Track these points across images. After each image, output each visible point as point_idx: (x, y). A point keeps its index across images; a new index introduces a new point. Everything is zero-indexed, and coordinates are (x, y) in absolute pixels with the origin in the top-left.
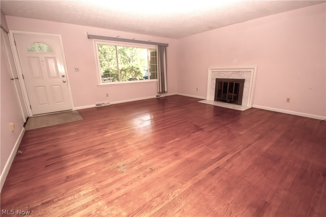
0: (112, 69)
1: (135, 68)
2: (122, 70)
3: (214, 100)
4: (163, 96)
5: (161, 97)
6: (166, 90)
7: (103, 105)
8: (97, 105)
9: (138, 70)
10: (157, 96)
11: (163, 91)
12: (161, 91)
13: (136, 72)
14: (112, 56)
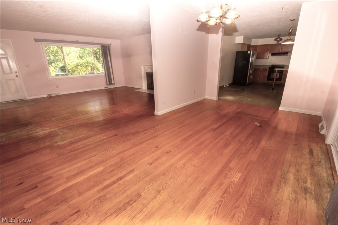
0: (68, 64)
1: (90, 63)
2: (77, 65)
3: (147, 89)
4: (111, 87)
5: (109, 88)
6: (113, 83)
7: (54, 95)
8: (48, 95)
9: (93, 66)
10: (105, 87)
11: (111, 83)
12: (108, 83)
13: (91, 67)
14: (70, 51)
